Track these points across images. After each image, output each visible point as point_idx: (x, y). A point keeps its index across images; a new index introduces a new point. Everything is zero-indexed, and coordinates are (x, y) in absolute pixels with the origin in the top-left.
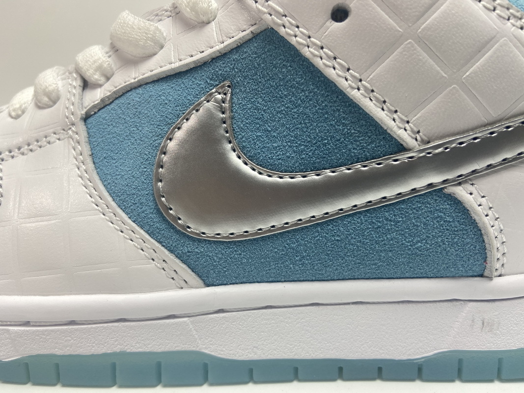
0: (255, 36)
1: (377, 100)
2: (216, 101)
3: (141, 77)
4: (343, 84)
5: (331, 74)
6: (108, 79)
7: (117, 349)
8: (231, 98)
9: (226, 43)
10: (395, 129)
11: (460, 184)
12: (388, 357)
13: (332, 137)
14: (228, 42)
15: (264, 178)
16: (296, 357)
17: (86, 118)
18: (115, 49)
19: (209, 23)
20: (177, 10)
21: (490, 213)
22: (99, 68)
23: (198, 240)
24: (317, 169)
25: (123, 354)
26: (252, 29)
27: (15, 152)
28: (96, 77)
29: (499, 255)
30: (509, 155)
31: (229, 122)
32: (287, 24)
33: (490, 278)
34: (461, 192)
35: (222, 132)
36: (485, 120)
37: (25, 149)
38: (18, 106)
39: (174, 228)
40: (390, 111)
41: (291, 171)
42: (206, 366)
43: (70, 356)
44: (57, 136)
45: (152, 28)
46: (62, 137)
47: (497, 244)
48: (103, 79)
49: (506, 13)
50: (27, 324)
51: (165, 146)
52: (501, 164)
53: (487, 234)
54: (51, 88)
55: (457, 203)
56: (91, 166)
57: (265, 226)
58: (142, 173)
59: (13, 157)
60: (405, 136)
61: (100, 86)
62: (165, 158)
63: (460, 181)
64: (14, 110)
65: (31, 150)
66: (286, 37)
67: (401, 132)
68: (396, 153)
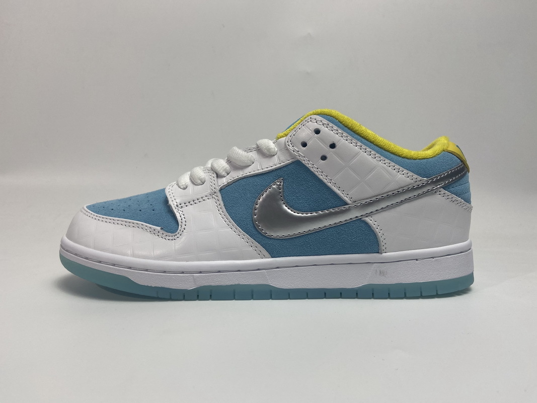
0: (293, 163)
1: (337, 187)
2: (277, 185)
3: (245, 175)
4: (325, 181)
5: (321, 177)
6: (228, 174)
7: (237, 283)
8: (283, 184)
9: (281, 164)
10: (343, 197)
11: (367, 217)
12: (344, 287)
13: (321, 199)
14: (282, 164)
15: (296, 214)
16: (307, 288)
17: (221, 190)
18: (229, 161)
19: (274, 155)
20: (259, 148)
21: (378, 227)
22: (225, 170)
23: (270, 238)
24: (316, 211)
25: (239, 285)
26: (292, 160)
27: (187, 204)
28: (224, 173)
29: (383, 244)
30: (384, 206)
31: (282, 193)
32: (305, 160)
33: (382, 254)
34: (368, 220)
35: (279, 197)
36: (374, 195)
37: (192, 203)
38: (184, 184)
39: (261, 234)
40: (341, 190)
41: (306, 212)
42: (271, 291)
43: (218, 286)
44: (208, 197)
45: (250, 156)
46: (210, 198)
47: (382, 239)
48: (226, 174)
49: (379, 159)
50: (201, 272)
51: (257, 202)
52: (385, 208)
53: (378, 235)
54: (202, 177)
55: (366, 224)
56: (225, 210)
57: (296, 232)
58: (248, 212)
59: (186, 206)
60: (347, 199)
61: (225, 177)
62: (257, 206)
63: (367, 215)
64: (182, 185)
65: (195, 203)
66: (305, 164)
67: (345, 198)
68: (344, 205)
